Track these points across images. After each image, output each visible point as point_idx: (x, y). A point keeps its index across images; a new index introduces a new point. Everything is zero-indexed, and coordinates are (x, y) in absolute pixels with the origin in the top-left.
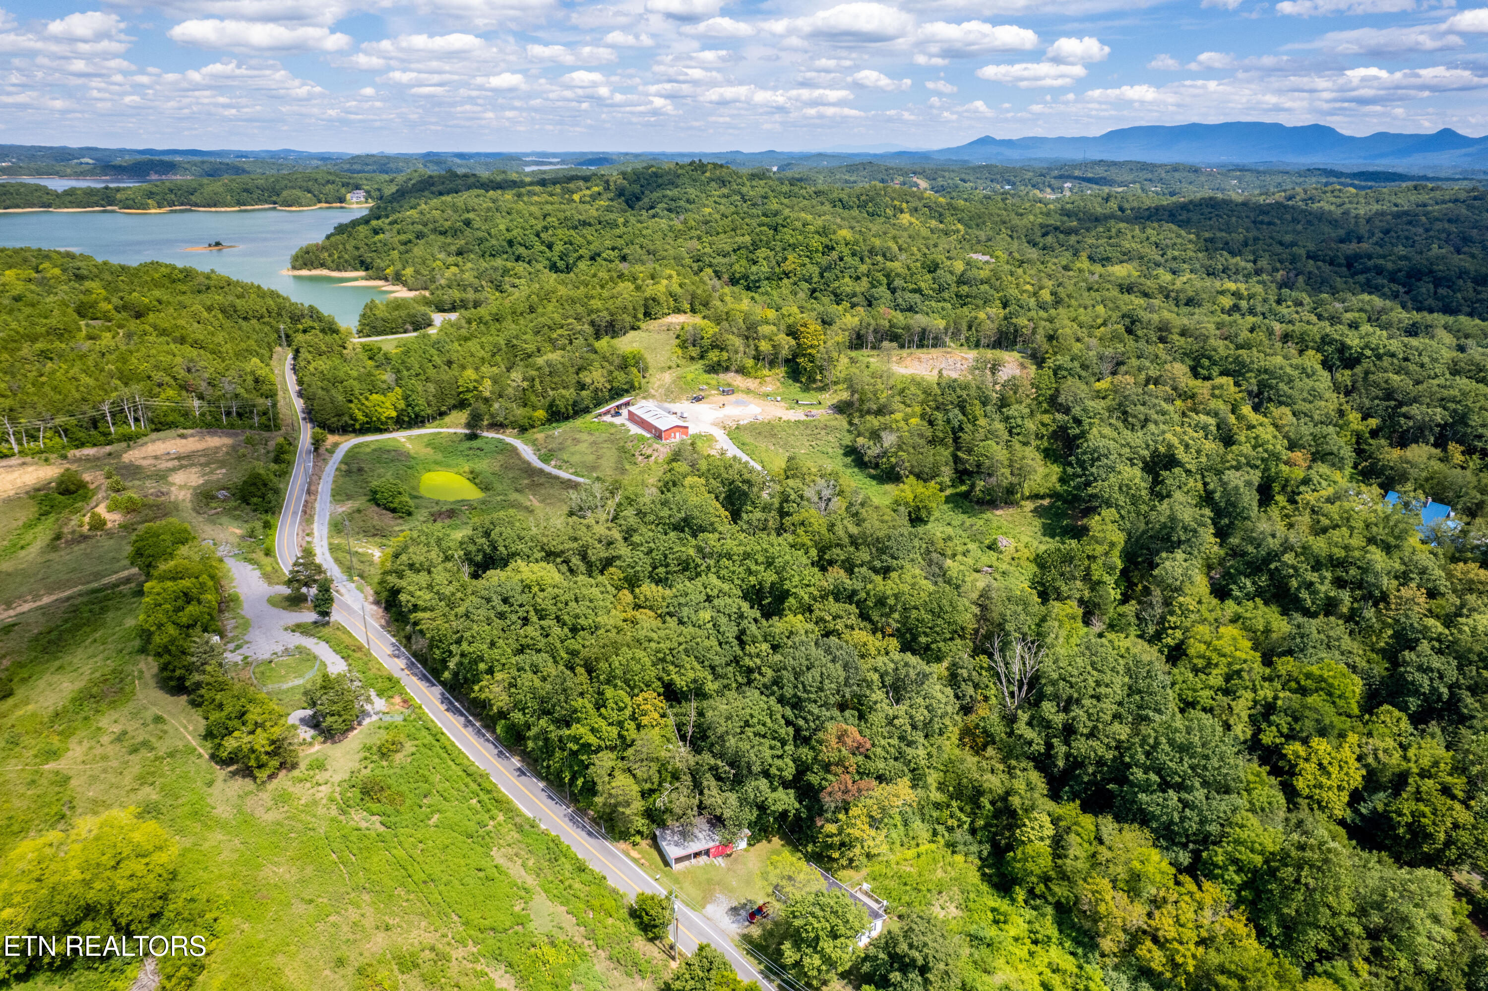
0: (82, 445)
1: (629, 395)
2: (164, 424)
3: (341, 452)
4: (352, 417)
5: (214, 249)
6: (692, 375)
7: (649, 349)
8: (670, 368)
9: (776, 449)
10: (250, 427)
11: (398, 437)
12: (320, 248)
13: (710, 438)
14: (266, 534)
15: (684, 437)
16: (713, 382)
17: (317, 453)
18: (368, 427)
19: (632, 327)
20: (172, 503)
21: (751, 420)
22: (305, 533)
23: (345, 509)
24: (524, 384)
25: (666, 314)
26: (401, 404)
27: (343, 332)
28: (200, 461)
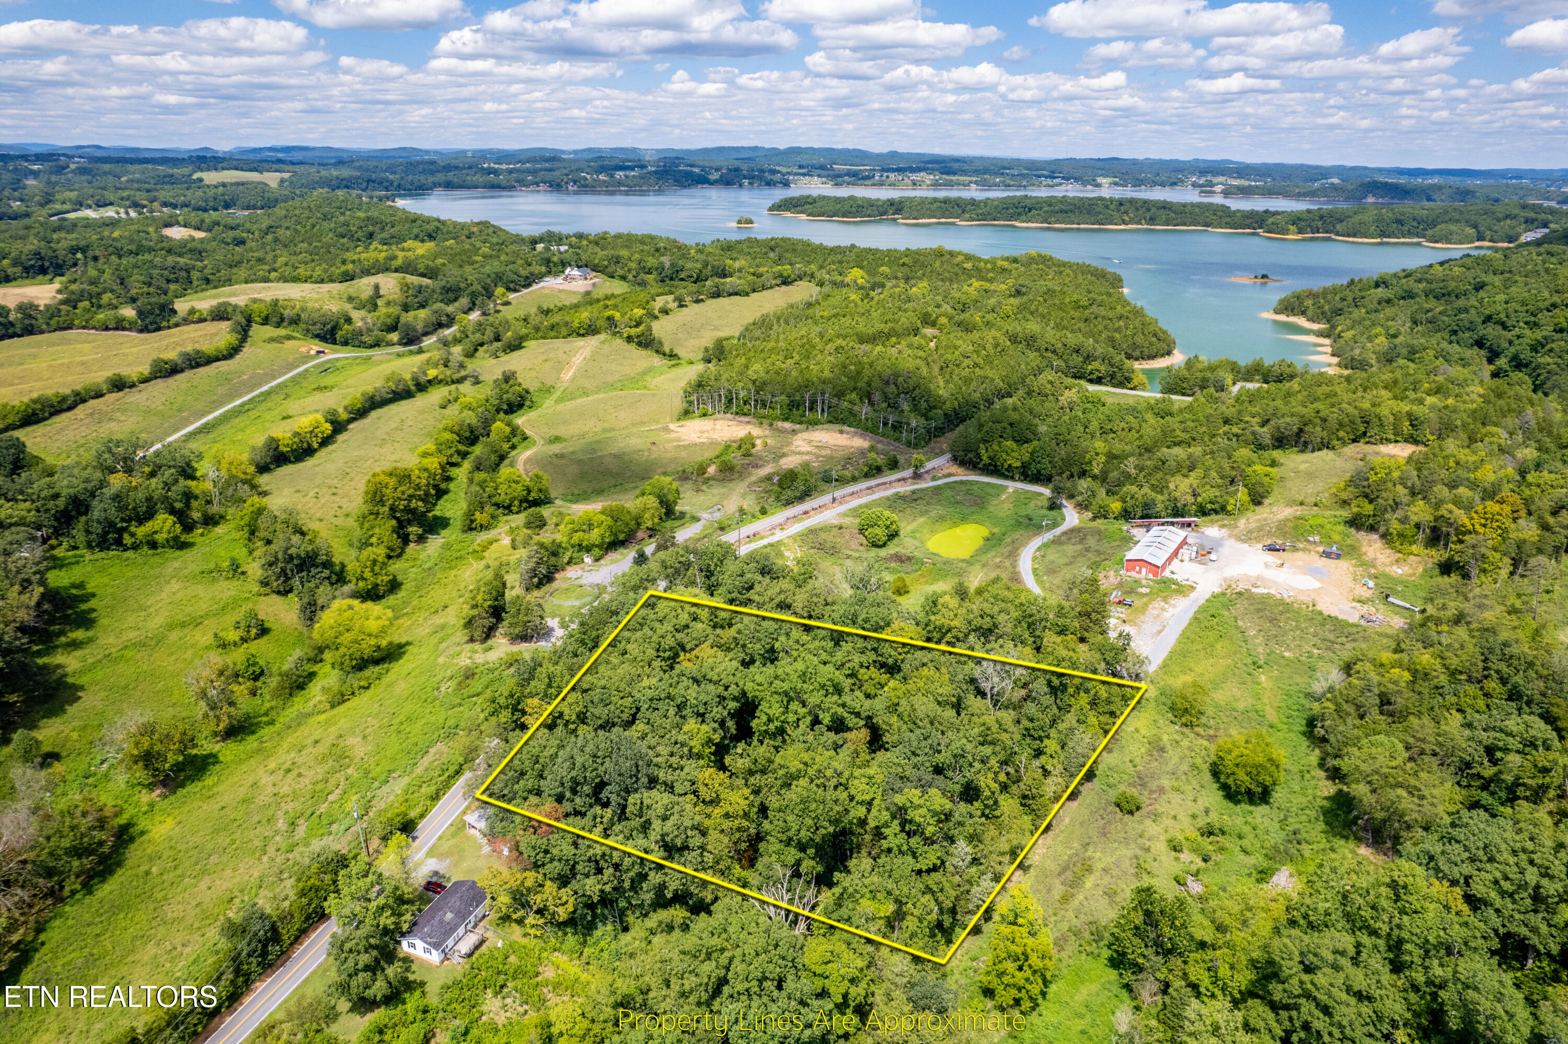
0: (786, 419)
1: (1214, 517)
2: (837, 418)
3: (940, 482)
4: (979, 456)
5: (1259, 281)
6: (1319, 521)
7: (1311, 476)
8: (1302, 504)
9: (1255, 637)
10: (896, 440)
11: (1012, 486)
12: (1311, 294)
13: (1183, 589)
14: (754, 516)
15: (1151, 576)
16: (1337, 537)
17: (917, 476)
18: (994, 469)
19: (1325, 445)
20: (750, 474)
21: (1273, 592)
22: (782, 527)
23: (836, 522)
24: (1133, 471)
25: (1388, 441)
26: (1026, 457)
27: (1135, 382)
28: (824, 453)
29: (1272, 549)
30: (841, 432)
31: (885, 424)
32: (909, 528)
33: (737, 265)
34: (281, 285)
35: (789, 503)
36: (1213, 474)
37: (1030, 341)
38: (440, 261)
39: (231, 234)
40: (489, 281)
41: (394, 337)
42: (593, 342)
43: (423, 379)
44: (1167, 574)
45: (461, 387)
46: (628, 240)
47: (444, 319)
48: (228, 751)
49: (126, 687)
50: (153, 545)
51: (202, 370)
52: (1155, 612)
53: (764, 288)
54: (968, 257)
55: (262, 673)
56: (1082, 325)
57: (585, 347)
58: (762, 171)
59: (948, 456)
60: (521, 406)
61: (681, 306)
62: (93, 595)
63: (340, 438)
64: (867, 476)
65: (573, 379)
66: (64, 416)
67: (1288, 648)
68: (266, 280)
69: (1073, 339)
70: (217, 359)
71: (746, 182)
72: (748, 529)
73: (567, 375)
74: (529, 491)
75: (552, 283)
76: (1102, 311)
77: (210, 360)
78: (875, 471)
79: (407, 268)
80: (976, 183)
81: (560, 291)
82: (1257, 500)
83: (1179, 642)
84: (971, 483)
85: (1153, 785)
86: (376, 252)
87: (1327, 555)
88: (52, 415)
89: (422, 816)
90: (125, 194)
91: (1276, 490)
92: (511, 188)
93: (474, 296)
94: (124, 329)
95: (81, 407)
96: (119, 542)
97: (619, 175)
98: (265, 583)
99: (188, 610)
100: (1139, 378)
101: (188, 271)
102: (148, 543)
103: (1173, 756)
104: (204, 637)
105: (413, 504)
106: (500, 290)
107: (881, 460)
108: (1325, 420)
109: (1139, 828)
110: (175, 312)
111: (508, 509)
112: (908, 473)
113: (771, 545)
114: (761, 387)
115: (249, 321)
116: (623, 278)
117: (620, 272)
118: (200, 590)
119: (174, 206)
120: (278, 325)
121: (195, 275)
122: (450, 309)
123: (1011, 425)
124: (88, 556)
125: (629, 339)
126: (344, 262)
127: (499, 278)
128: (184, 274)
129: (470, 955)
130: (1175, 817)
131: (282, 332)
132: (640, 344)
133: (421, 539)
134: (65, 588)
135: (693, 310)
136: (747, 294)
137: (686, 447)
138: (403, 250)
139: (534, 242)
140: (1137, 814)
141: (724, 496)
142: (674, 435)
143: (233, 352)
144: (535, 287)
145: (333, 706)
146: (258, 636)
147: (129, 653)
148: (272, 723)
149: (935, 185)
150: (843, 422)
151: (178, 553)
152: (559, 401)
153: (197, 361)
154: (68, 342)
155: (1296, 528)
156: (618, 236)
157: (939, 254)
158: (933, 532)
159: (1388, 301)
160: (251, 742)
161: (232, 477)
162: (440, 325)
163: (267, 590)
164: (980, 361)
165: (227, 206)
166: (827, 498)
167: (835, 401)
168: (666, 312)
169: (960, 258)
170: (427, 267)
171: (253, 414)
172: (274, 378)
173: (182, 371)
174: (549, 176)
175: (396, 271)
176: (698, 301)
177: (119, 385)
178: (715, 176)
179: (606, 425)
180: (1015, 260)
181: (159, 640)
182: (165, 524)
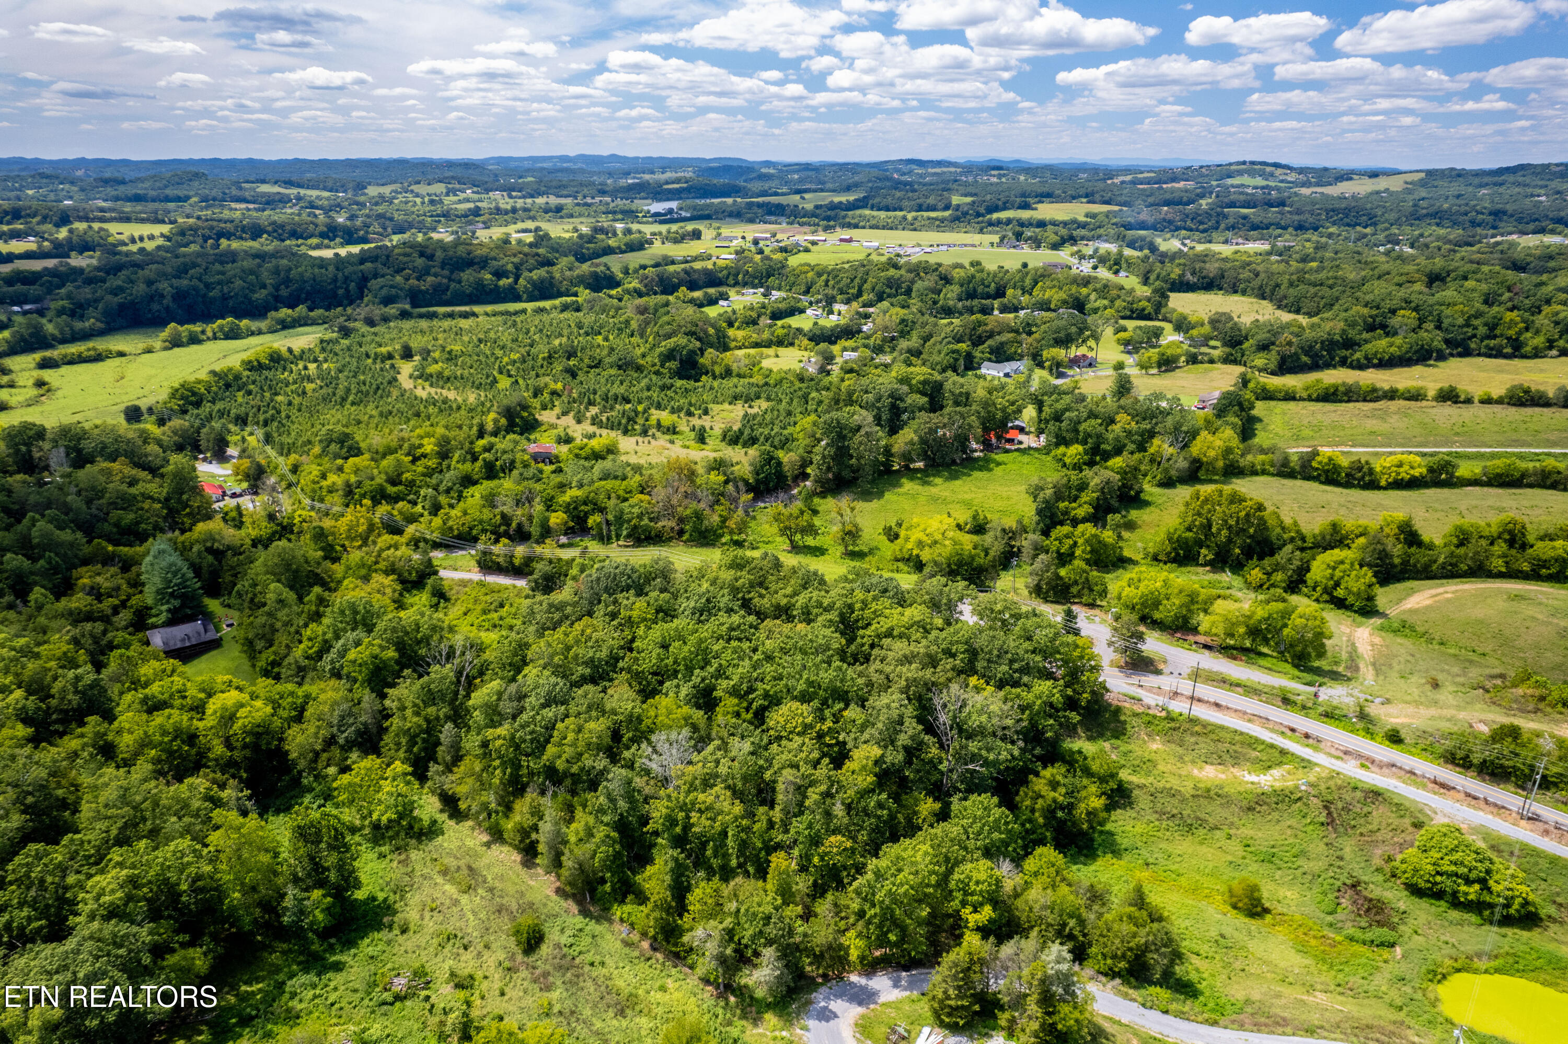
22: (1369, 762)
63: (1436, 490)
72: (1313, 726)
95: (1382, 402)
147: (923, 499)
173: (1545, 405)
177: (1449, 396)
182: (1075, 451)
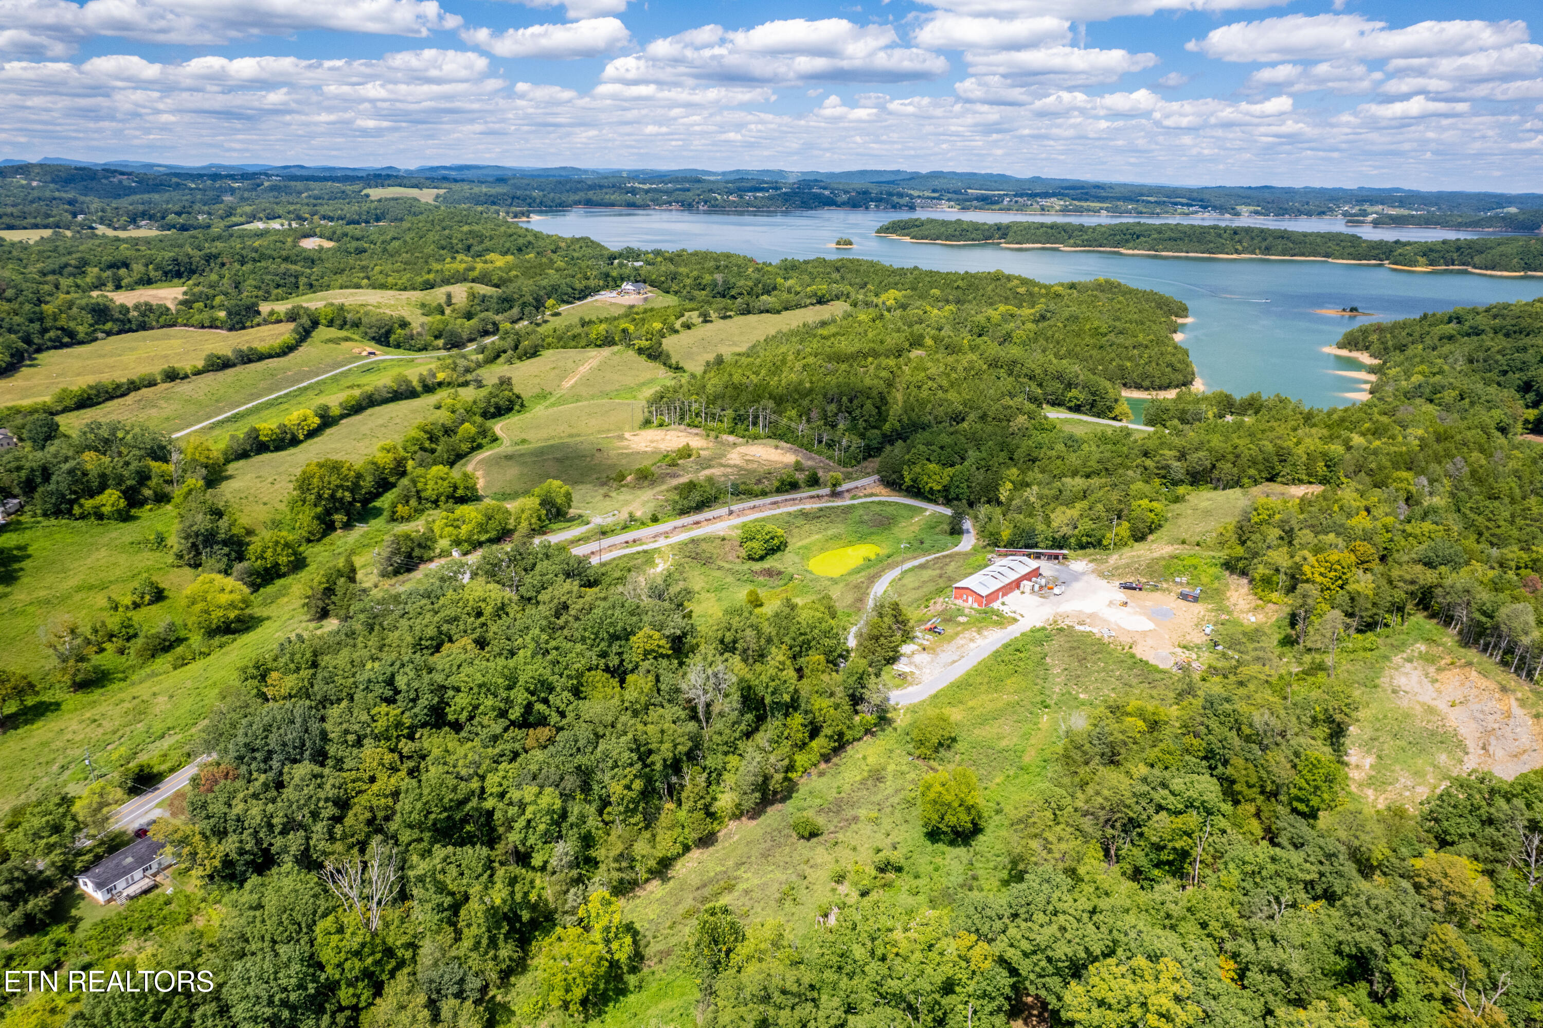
0: (732, 433)
1: (1090, 551)
2: (778, 434)
3: (855, 502)
4: (902, 477)
5: (1347, 314)
6: (1195, 561)
7: (1207, 513)
8: (1184, 542)
9: (1058, 674)
10: (830, 458)
11: (931, 509)
12: (1380, 329)
13: (1002, 621)
14: (643, 523)
15: (976, 606)
16: (1205, 580)
17: (835, 494)
18: (916, 491)
19: (1236, 483)
20: (663, 482)
21: (1095, 630)
22: (666, 534)
23: (722, 534)
24: (1033, 499)
25: (1301, 481)
26: (945, 481)
27: (1117, 412)
28: (750, 466)
29: (1127, 587)
30: (777, 447)
31: (820, 442)
32: (800, 544)
33: (790, 282)
34: (370, 291)
35: (683, 512)
36: (1100, 506)
37: (1011, 366)
38: (514, 273)
39: (355, 244)
40: (542, 293)
41: (440, 342)
42: (606, 352)
43: (429, 382)
44: (996, 605)
45: (461, 391)
46: (701, 257)
47: (490, 327)
48: (71, 700)
49: (14, 638)
50: (100, 517)
51: (252, 366)
52: (961, 642)
53: (798, 306)
54: (1024, 282)
55: (135, 636)
56: (1094, 352)
57: (596, 357)
58: (890, 194)
59: (876, 477)
60: (509, 410)
61: (706, 321)
62: (29, 556)
63: (329, 431)
64: (779, 491)
65: (572, 387)
66: (116, 402)
67: (1086, 689)
68: (358, 286)
69: (1056, 364)
70: (270, 356)
71: (872, 205)
72: (629, 536)
73: (568, 384)
74: (456, 488)
75: (607, 297)
76: (1121, 340)
77: (261, 357)
78: (789, 486)
79: (483, 279)
80: (1107, 209)
81: (611, 304)
82: (1139, 537)
83: (968, 674)
84: (890, 504)
85: (849, 813)
86: (461, 263)
87: (1184, 597)
88: (107, 400)
89: (172, 770)
90: (292, 208)
91: (1167, 526)
92: (645, 206)
93: (524, 305)
94: (217, 327)
95: (133, 394)
96: (70, 512)
97: (749, 196)
98: (180, 556)
99: (102, 575)
100: (1122, 407)
101: (296, 277)
102: (95, 514)
103: (889, 786)
104: (101, 600)
105: (339, 494)
106: (550, 302)
107: (801, 477)
108: (1238, 456)
109: (807, 853)
110: (259, 313)
111: (436, 503)
112: (826, 491)
113: (645, 552)
114: (713, 400)
115: (315, 324)
116: (676, 293)
117: (675, 287)
118: (122, 559)
119: (331, 219)
120: (341, 327)
121: (303, 280)
122: (498, 318)
123: (942, 448)
124: (46, 523)
125: (640, 351)
126: (429, 272)
127: (553, 291)
128: (293, 280)
129: (131, 898)
130: (854, 849)
131: (343, 333)
132: (650, 356)
133: (347, 526)
134: (11, 549)
135: (718, 325)
136: (779, 312)
137: (628, 455)
138: (486, 262)
139: (612, 257)
140: (814, 840)
141: (626, 503)
142: (625, 443)
143: (287, 350)
144: (589, 299)
145: (175, 668)
146: (151, 603)
147: (31, 609)
148: (124, 680)
149: (1065, 211)
150: (781, 437)
151: (121, 525)
152: (553, 405)
153: (249, 358)
154: (169, 337)
155: (1167, 567)
156: (696, 254)
157: (997, 278)
158: (823, 550)
159: (1450, 338)
160: (97, 694)
161: (194, 460)
162: (486, 333)
163: (181, 562)
164: (945, 383)
165: (378, 219)
166: (723, 511)
167: (774, 417)
168: (688, 326)
169: (1016, 282)
170: (501, 278)
171: (283, 407)
172: (317, 375)
173: (234, 365)
174: (682, 196)
175: (473, 281)
176: (725, 317)
177: (172, 376)
178: (845, 197)
179: (574, 431)
180: (1072, 286)
181: (63, 599)
182: (110, 499)
